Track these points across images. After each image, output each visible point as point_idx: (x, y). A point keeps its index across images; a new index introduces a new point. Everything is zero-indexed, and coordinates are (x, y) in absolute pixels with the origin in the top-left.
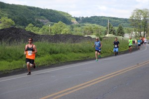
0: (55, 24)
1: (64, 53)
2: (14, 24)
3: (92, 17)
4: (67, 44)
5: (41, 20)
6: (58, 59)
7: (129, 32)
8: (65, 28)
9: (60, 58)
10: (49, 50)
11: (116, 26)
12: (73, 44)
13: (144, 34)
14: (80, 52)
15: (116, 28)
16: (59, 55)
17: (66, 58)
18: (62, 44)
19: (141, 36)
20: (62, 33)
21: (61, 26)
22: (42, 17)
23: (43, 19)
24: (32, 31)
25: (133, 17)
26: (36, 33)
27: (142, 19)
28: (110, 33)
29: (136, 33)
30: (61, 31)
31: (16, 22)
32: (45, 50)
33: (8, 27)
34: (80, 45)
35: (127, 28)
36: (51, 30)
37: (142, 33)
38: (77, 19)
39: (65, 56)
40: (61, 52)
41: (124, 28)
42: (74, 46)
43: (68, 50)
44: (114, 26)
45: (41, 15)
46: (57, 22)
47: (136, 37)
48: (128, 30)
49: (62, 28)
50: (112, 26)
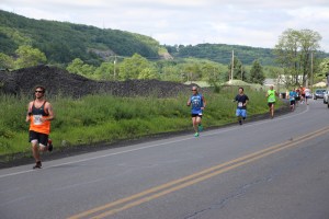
0: (126, 58)
1: (143, 117)
2: (44, 58)
3: (200, 45)
4: (150, 98)
5: (97, 52)
6: (131, 130)
7: (274, 76)
8: (145, 67)
9: (136, 128)
10: (114, 112)
11: (248, 63)
12: (161, 100)
13: (304, 81)
14: (176, 115)
15: (248, 68)
16: (134, 122)
17: (147, 127)
18: (140, 99)
19: (297, 84)
20: (139, 78)
21: (139, 64)
22: (100, 45)
23: (103, 49)
24: (80, 73)
25: (281, 45)
26: (88, 76)
27: (298, 50)
28: (235, 78)
29: (288, 78)
30: (137, 73)
31: (48, 54)
32: (106, 112)
33: (32, 64)
34: (175, 100)
35: (269, 67)
36: (117, 71)
37: (299, 77)
38: (170, 50)
39: (146, 123)
40: (137, 116)
41: (264, 67)
42: (164, 103)
43: (152, 112)
44: (243, 63)
45: (99, 41)
46: (131, 56)
47: (288, 85)
48: (271, 71)
49: (139, 68)
50: (239, 63)
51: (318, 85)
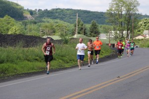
1: (12, 61)
3: (53, 10)
4: (17, 48)
6: (3, 71)
7: (106, 32)
8: (13, 25)
9: (6, 69)
11: (88, 22)
12: (26, 49)
13: (128, 35)
14: (36, 60)
15: (88, 26)
17: (15, 69)
18: (9, 48)
19: (123, 37)
20: (10, 33)
21: (8, 23)
25: (111, 10)
27: (123, 13)
28: (79, 33)
29: (116, 33)
30: (8, 30)
34: (36, 50)
35: (103, 26)
37: (124, 32)
38: (31, 13)
39: (15, 66)
40: (7, 61)
41: (100, 25)
42: (27, 52)
43: (18, 58)
44: (85, 22)
47: (116, 38)
48: (104, 28)
49: (9, 26)
50: (82, 22)
51: (137, 38)
